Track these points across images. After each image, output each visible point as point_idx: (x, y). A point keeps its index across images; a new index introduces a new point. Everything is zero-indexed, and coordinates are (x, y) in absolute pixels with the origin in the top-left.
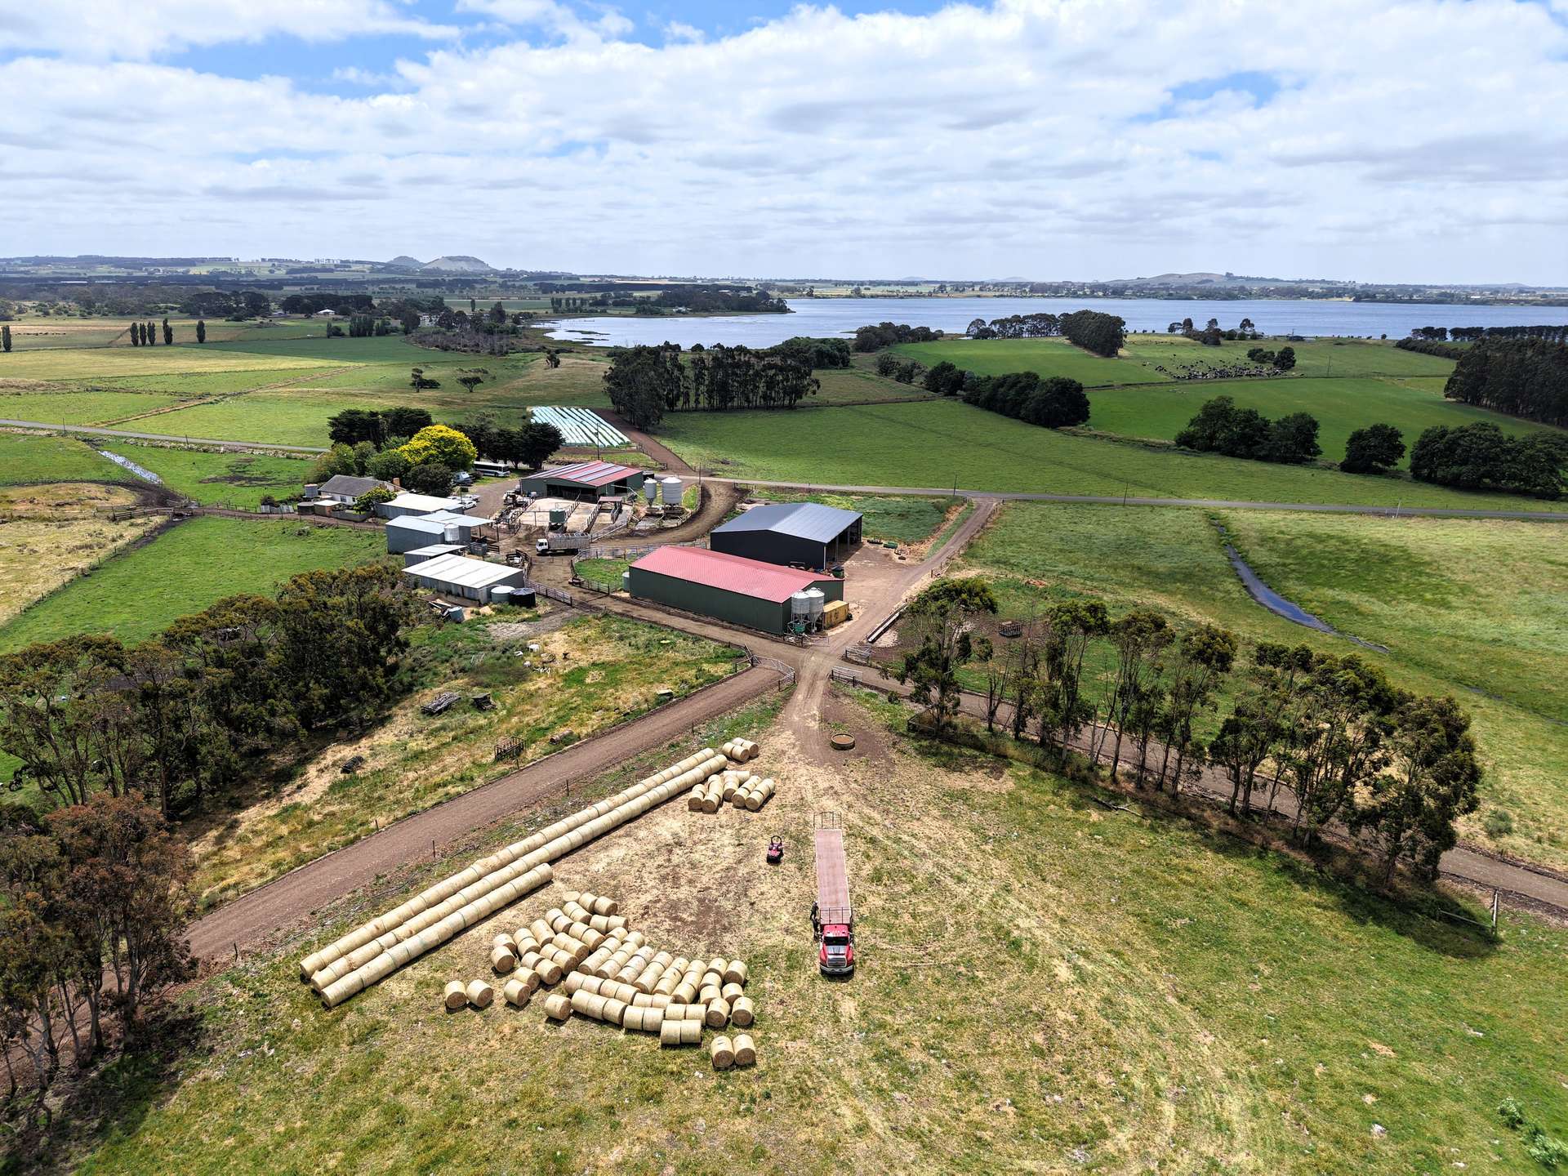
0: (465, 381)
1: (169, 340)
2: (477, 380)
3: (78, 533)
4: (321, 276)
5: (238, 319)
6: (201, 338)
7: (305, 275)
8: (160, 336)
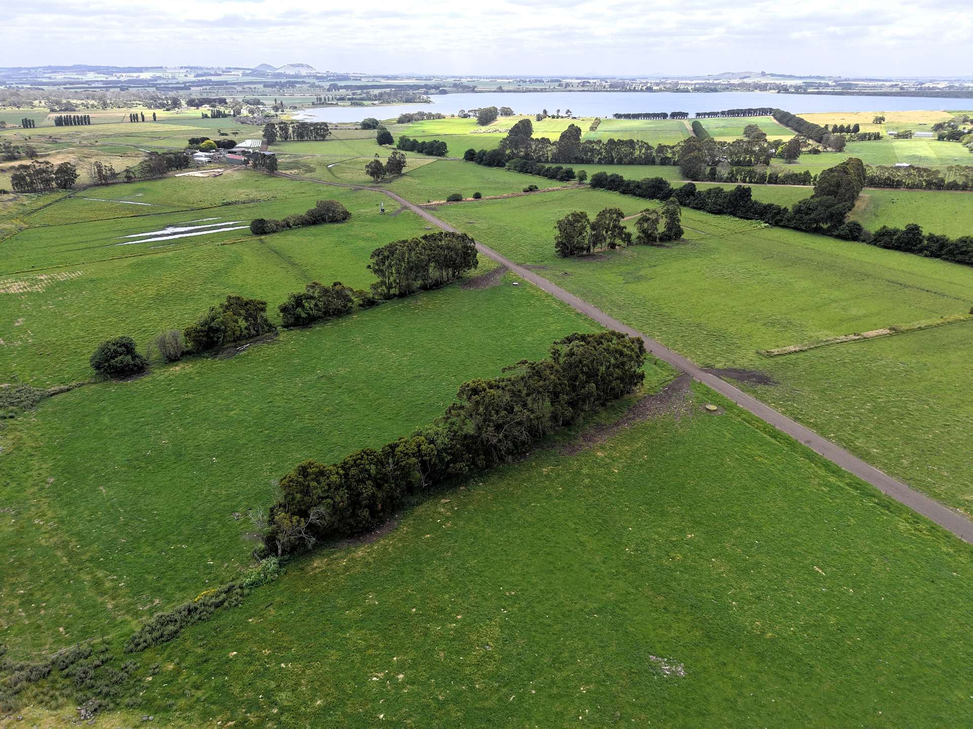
0: (233, 133)
1: (143, 120)
2: (237, 133)
3: (140, 159)
4: (214, 78)
5: (168, 110)
6: (155, 119)
7: (204, 78)
8: (140, 119)
